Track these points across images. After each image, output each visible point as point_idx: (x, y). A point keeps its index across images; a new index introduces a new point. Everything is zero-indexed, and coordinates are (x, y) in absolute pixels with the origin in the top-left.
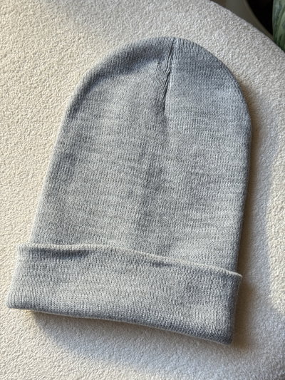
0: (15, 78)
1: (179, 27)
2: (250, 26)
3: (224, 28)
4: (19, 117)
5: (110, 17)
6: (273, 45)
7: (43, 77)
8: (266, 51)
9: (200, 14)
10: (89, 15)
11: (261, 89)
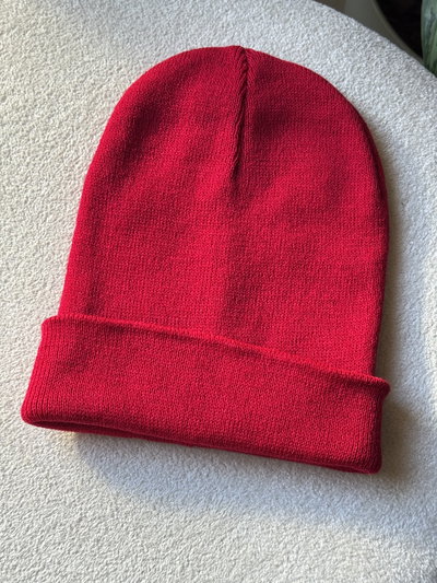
0: (20, 134)
2: (386, 42)
3: (345, 46)
4: (28, 193)
5: (167, 33)
6: (423, 71)
7: (65, 129)
8: (412, 79)
9: (307, 26)
10: (134, 32)
11: (407, 139)
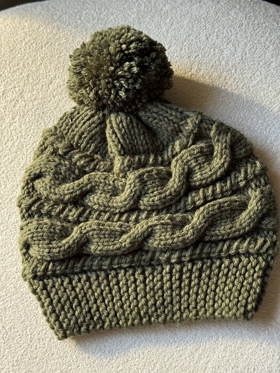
1: (197, 17)
